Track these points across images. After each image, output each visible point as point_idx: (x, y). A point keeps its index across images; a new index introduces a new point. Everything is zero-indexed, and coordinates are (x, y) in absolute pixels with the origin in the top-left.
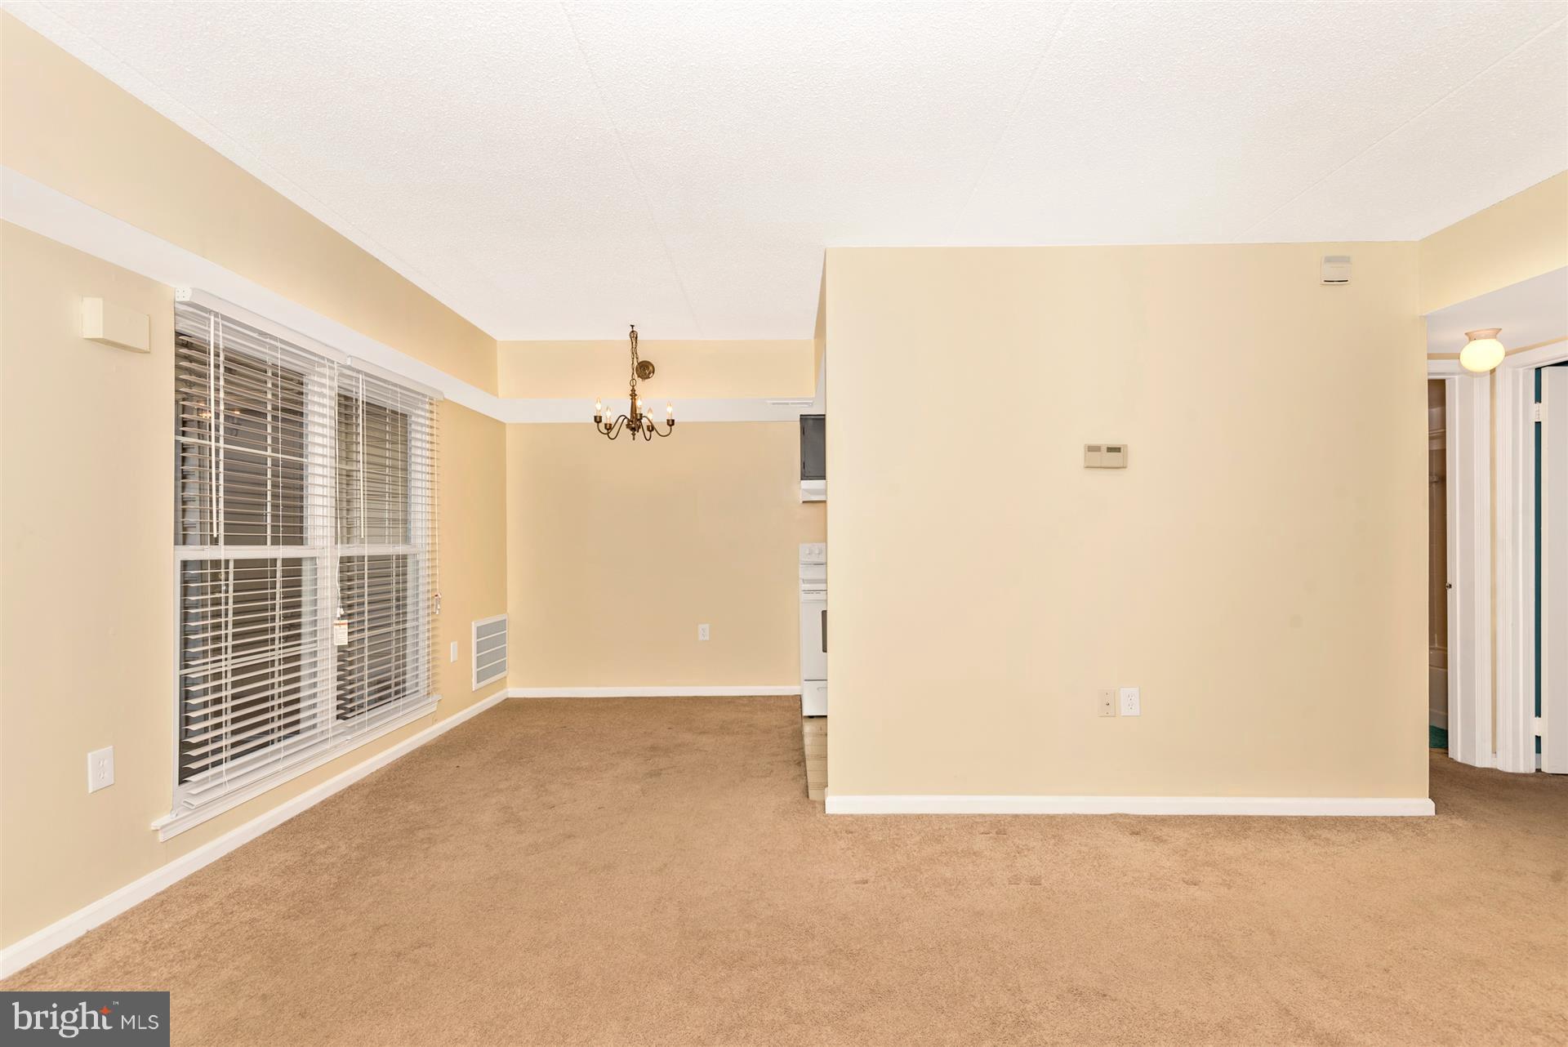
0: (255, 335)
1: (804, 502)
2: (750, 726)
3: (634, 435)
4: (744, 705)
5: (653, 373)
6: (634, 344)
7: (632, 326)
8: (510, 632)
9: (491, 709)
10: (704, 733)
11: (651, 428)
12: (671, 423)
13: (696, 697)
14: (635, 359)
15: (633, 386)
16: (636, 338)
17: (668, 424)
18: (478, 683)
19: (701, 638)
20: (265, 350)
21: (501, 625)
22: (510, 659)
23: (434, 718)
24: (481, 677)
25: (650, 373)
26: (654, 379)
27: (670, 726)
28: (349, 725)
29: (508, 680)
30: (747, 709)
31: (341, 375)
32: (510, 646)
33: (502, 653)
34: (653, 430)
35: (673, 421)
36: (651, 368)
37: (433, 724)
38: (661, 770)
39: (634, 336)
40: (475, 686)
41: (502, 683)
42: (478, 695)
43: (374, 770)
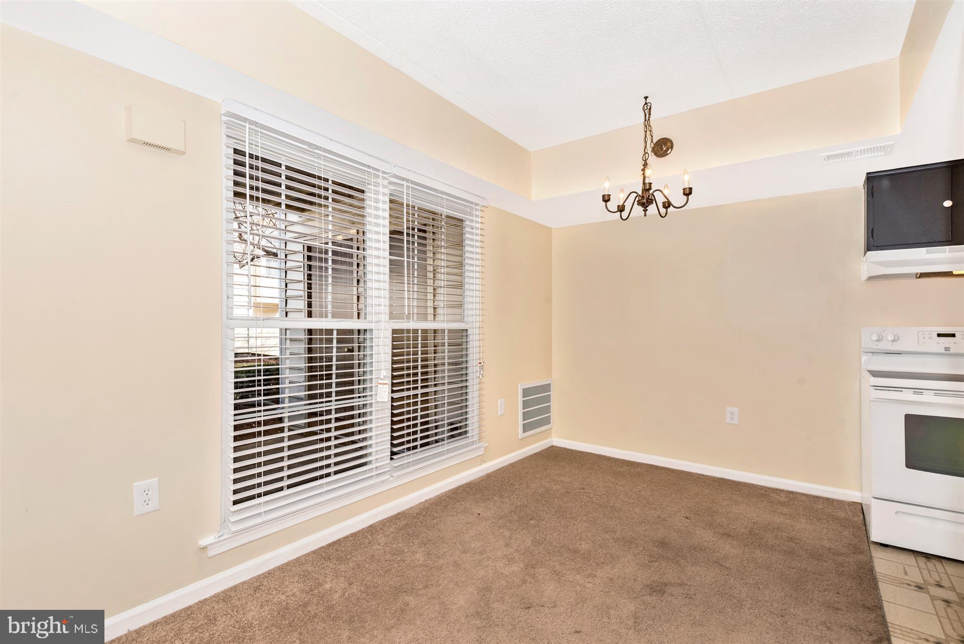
0: (305, 147)
1: (870, 278)
2: (791, 539)
3: (645, 211)
4: (782, 504)
5: (672, 148)
6: (647, 116)
7: (646, 98)
8: (554, 393)
9: (536, 454)
10: (728, 535)
11: (667, 205)
12: (688, 192)
13: (722, 479)
14: (648, 132)
15: (646, 160)
16: (650, 109)
17: (684, 194)
18: (523, 433)
19: (728, 420)
20: (314, 160)
21: (546, 388)
22: (554, 414)
23: (482, 459)
24: (526, 428)
25: (667, 150)
26: (673, 155)
27: (687, 515)
28: (395, 465)
29: (553, 431)
30: (786, 510)
31: (390, 183)
32: (554, 404)
33: (548, 409)
34: (669, 206)
35: (691, 189)
36: (669, 144)
37: (480, 465)
38: (666, 585)
39: (647, 109)
40: (521, 434)
41: (548, 434)
42: (523, 442)
43: (423, 500)
